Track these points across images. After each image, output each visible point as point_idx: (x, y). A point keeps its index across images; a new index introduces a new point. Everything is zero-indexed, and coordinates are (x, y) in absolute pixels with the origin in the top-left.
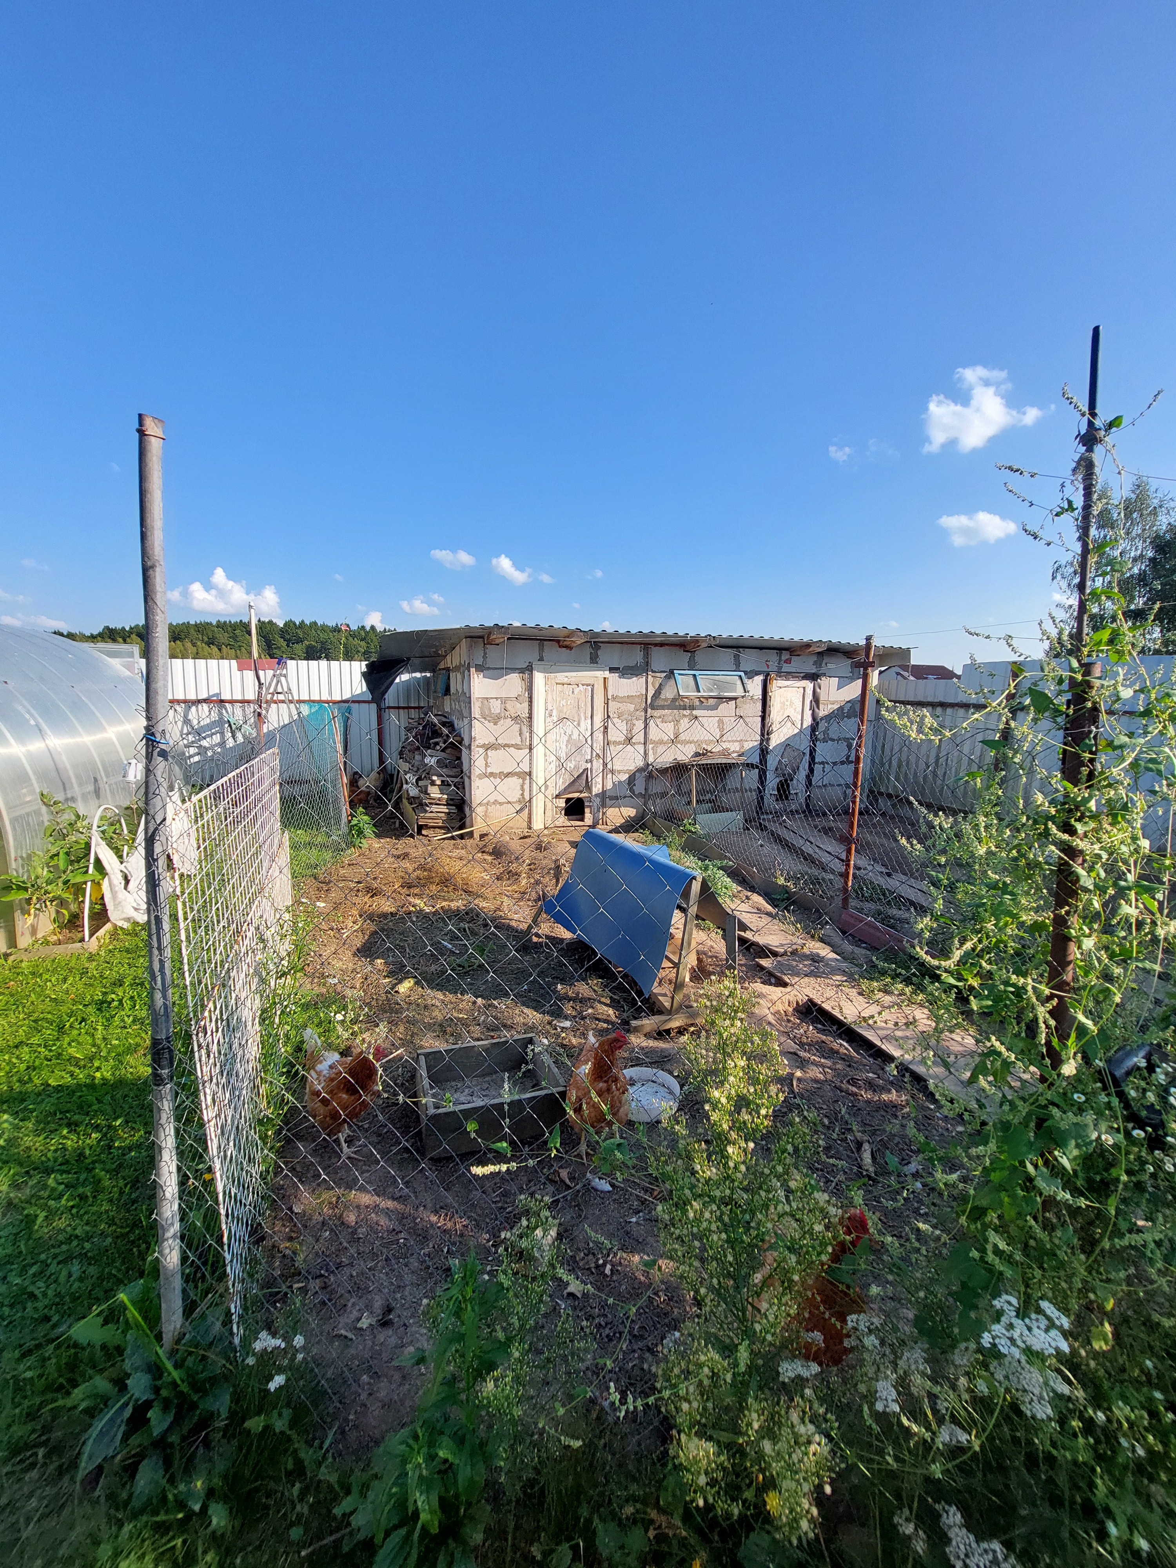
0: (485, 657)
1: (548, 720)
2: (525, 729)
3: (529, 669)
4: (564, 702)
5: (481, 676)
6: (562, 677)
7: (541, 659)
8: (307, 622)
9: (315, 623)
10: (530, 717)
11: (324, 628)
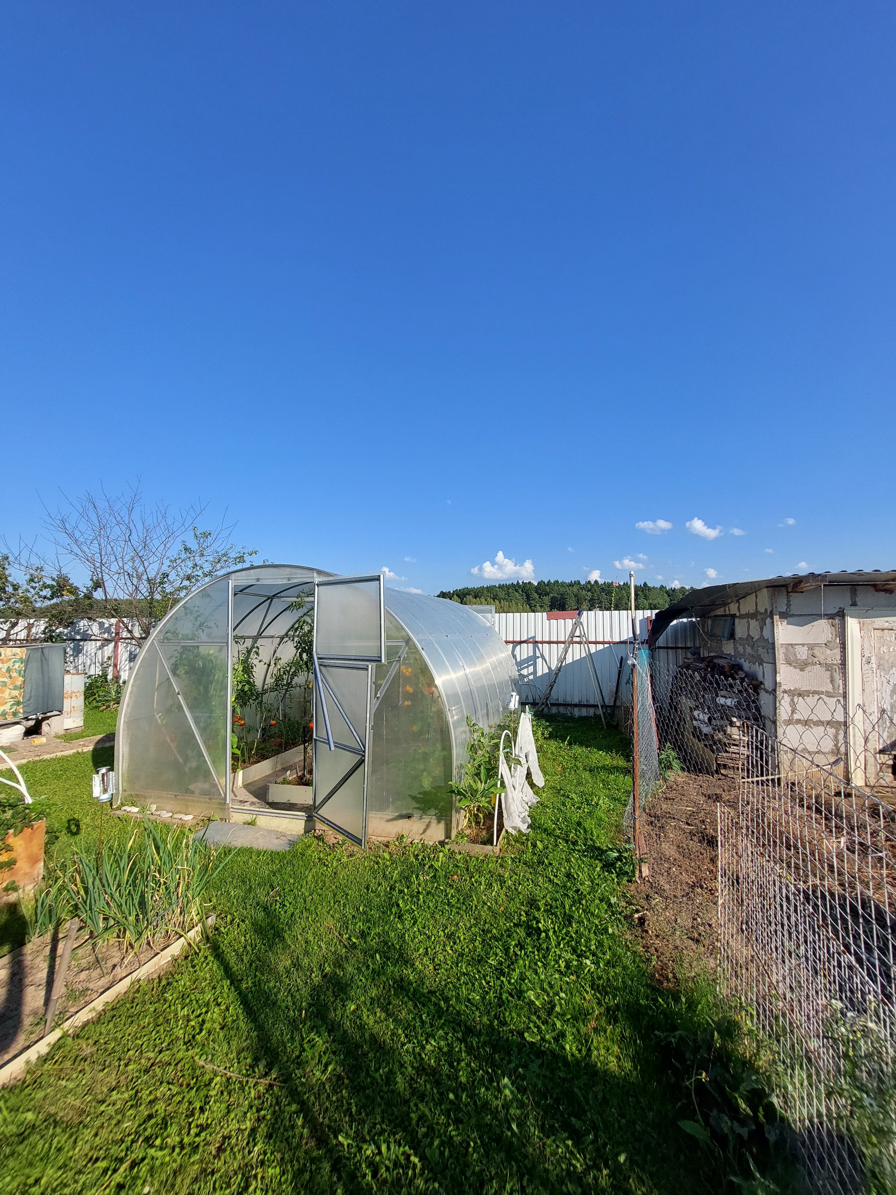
0: (788, 605)
1: (866, 667)
2: (838, 676)
3: (841, 615)
4: (885, 649)
5: (785, 622)
6: (881, 622)
7: (854, 604)
8: (552, 581)
9: (557, 581)
10: (844, 663)
11: (563, 584)
